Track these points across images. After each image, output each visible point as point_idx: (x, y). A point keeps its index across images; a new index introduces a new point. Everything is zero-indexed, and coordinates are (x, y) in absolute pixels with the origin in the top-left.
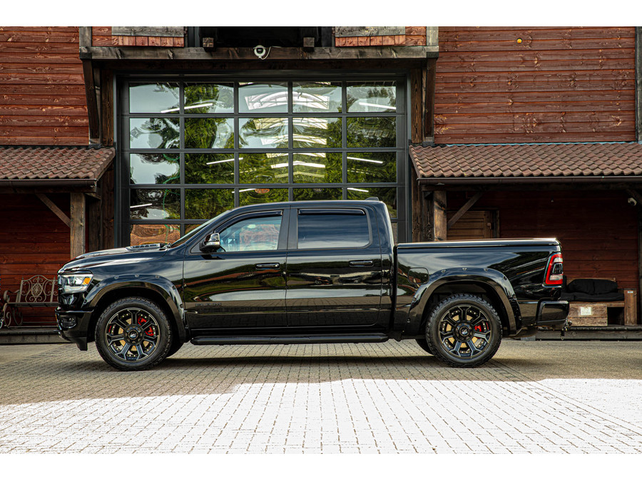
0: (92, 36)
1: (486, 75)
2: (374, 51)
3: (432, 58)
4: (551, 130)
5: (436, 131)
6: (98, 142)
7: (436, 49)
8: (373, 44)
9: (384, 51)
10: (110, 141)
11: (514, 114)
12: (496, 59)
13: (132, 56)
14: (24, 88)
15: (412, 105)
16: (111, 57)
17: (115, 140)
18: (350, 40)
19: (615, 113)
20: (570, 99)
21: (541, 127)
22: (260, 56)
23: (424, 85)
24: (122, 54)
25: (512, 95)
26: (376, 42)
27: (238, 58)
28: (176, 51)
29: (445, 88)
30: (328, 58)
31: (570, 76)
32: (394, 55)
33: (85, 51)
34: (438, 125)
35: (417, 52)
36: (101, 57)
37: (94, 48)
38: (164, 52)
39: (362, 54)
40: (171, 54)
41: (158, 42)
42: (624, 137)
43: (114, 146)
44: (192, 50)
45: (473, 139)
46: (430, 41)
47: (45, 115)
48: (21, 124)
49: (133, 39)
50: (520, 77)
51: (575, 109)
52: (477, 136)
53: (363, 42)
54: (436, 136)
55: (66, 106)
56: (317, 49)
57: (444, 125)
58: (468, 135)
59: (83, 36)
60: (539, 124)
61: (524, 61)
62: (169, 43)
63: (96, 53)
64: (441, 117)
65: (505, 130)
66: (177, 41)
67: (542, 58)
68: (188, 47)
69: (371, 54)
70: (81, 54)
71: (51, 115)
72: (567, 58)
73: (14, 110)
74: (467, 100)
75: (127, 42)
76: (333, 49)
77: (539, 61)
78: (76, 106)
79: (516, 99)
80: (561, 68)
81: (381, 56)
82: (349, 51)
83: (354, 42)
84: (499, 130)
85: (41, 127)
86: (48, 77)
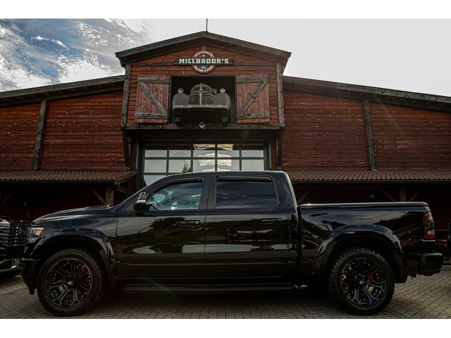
0: (127, 120)
1: (304, 141)
2: (255, 126)
3: (282, 129)
4: (333, 165)
5: (283, 164)
6: (128, 168)
7: (284, 125)
8: (254, 122)
9: (260, 126)
10: (135, 168)
11: (317, 157)
12: (307, 134)
13: (143, 128)
14: (99, 146)
15: (271, 153)
16: (134, 128)
17: (137, 168)
18: (244, 120)
19: (360, 158)
20: (341, 152)
21: (329, 164)
22: (202, 127)
23: (277, 144)
24: (139, 127)
25: (315, 149)
26: (256, 121)
27: (192, 128)
28: (164, 126)
29: (286, 146)
30: (234, 128)
31: (340, 142)
32: (265, 128)
33: (123, 126)
34: (284, 162)
35: (275, 127)
36: (130, 128)
37: (127, 125)
38: (158, 126)
39: (249, 127)
40: (161, 127)
41: (155, 121)
42: (365, 168)
43: (136, 171)
44: (171, 125)
45: (300, 169)
46: (281, 122)
47: (107, 157)
48: (97, 161)
49: (144, 120)
50: (319, 142)
51: (344, 156)
52: (301, 167)
53: (250, 121)
54: (283, 167)
55: (116, 153)
56: (228, 125)
57: (286, 162)
58: (297, 167)
59: (123, 119)
60: (328, 162)
61: (320, 135)
62: (160, 121)
63: (128, 127)
64: (285, 159)
65: (313, 165)
66: (164, 121)
67: (327, 134)
68: (170, 123)
69: (253, 127)
70: (121, 127)
71: (110, 157)
72: (338, 134)
73: (94, 155)
74: (295, 151)
75: (141, 121)
76: (236, 125)
77: (326, 135)
78: (121, 153)
79: (318, 151)
80: (335, 138)
81: (258, 128)
82: (243, 125)
83: (246, 121)
84: (311, 165)
85: (105, 162)
86: (110, 141)
